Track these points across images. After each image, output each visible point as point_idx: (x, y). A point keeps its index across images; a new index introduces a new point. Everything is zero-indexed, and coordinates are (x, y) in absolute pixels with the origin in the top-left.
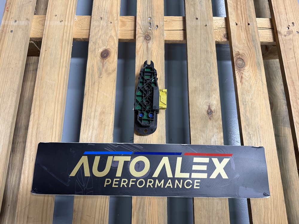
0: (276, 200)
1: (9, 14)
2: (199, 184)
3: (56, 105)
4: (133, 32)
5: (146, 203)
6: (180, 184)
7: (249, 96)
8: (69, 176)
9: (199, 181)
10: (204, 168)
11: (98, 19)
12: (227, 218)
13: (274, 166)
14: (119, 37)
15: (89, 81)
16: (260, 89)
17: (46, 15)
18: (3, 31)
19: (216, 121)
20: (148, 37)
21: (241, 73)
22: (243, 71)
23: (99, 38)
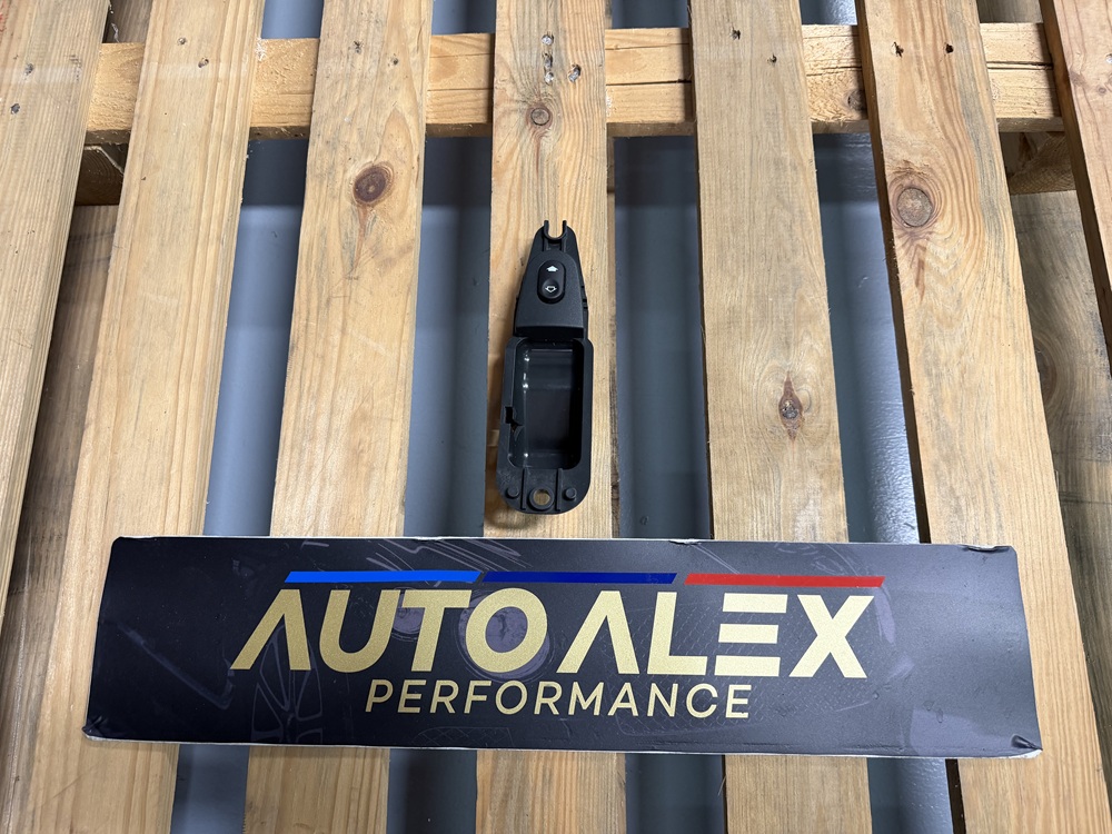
0: (1067, 765)
1: (5, 41)
2: (744, 701)
3: (182, 391)
4: (482, 95)
5: (531, 777)
6: (668, 700)
7: (953, 340)
8: (226, 669)
9: (748, 687)
10: (769, 634)
11: (345, 49)
13: (1057, 625)
14: (429, 116)
16: (999, 313)
17: (145, 41)
19: (817, 443)
20: (540, 113)
21: (918, 246)
22: (928, 239)
23: (350, 124)
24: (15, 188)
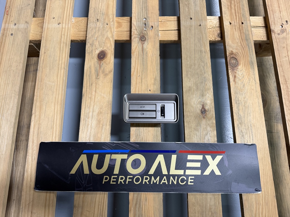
0: (267, 196)
1: (9, 17)
2: (193, 181)
3: (56, 106)
4: (129, 33)
5: (142, 199)
6: (175, 181)
7: (242, 95)
8: (69, 174)
9: (193, 177)
10: (198, 165)
11: (94, 21)
12: (220, 213)
13: (266, 163)
14: (116, 38)
15: (87, 82)
16: (253, 88)
17: (44, 17)
18: (3, 34)
19: (210, 119)
20: (143, 38)
21: (234, 72)
22: (237, 70)
23: (96, 40)
24: (12, 55)
